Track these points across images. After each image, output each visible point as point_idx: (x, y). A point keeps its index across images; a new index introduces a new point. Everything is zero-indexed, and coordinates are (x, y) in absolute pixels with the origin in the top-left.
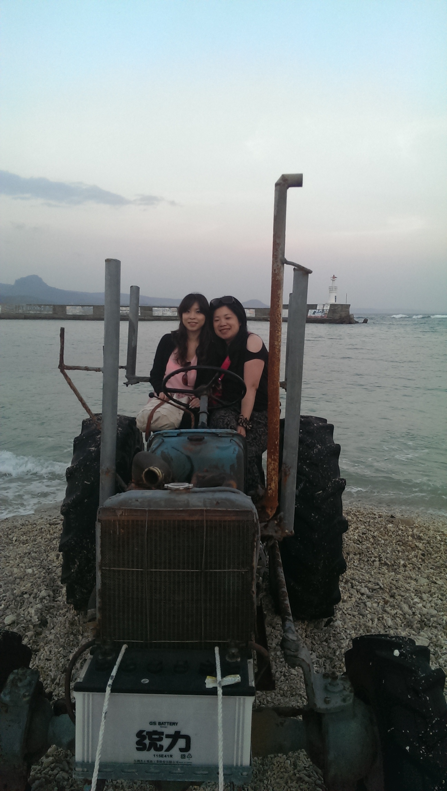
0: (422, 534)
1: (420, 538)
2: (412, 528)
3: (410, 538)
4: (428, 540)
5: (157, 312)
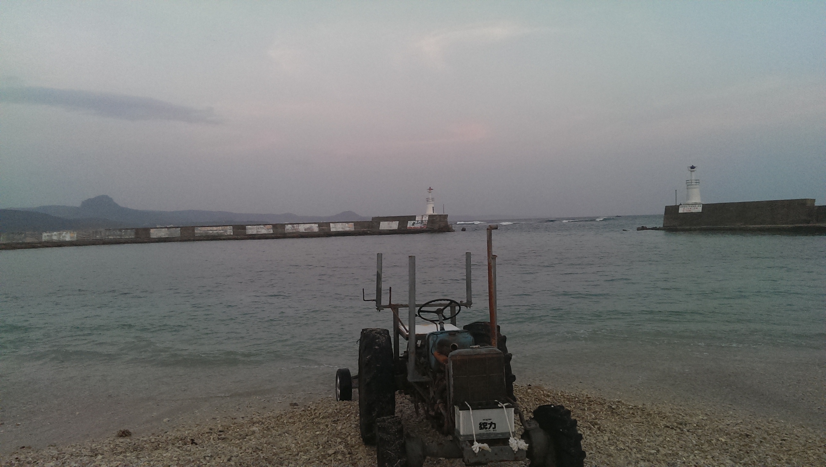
0: (549, 393)
1: (548, 396)
2: (542, 391)
3: (543, 396)
4: (553, 396)
5: (251, 230)
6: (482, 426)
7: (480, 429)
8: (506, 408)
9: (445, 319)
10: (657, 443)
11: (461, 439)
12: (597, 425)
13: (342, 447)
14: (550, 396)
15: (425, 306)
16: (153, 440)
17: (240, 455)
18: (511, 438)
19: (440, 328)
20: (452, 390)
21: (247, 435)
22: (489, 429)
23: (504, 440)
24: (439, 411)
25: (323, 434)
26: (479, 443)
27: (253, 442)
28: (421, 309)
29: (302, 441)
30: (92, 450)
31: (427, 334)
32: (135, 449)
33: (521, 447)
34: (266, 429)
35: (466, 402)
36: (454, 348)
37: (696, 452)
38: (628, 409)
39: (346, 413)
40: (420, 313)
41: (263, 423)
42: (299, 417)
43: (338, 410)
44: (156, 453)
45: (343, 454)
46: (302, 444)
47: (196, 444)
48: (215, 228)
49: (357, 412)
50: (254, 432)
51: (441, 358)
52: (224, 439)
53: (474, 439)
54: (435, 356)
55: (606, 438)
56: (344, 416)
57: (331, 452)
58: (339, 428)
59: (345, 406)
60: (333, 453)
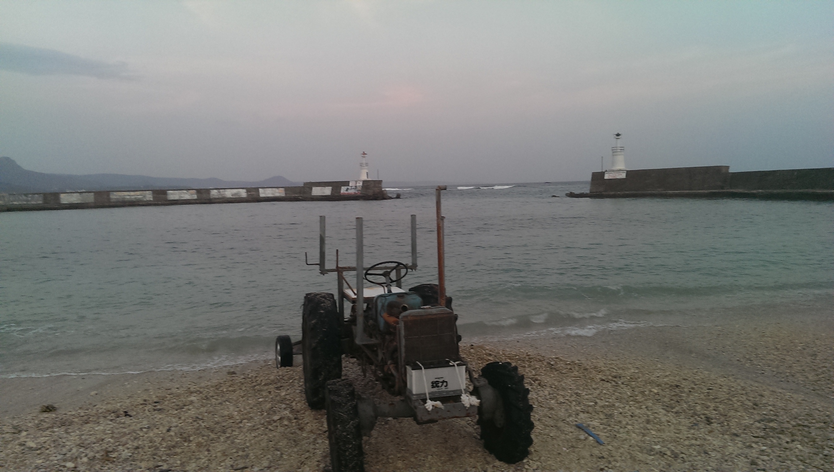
5: (173, 195)
6: (435, 385)
7: (432, 388)
8: (458, 366)
9: (392, 281)
10: (595, 395)
11: (414, 398)
12: (537, 381)
13: (288, 413)
14: (491, 355)
15: (372, 269)
16: (82, 414)
17: (180, 425)
18: (463, 395)
19: (388, 290)
20: (403, 350)
21: (185, 406)
22: (441, 387)
23: (455, 398)
24: (390, 372)
25: (266, 401)
26: (431, 401)
27: (193, 412)
28: (369, 272)
29: (245, 409)
30: (15, 427)
31: (373, 297)
32: (63, 424)
33: (473, 403)
34: (205, 398)
35: (417, 362)
36: (405, 309)
37: (631, 403)
38: (566, 364)
39: (290, 378)
40: (367, 276)
41: (201, 393)
42: (239, 384)
43: (281, 377)
44: (87, 427)
45: (289, 419)
46: (245, 411)
47: (131, 416)
48: (132, 193)
49: (300, 378)
50: (192, 402)
51: (392, 320)
52: (160, 410)
53: (426, 397)
54: (384, 318)
55: (546, 393)
56: (287, 383)
57: (276, 418)
58: (283, 394)
59: (287, 372)
60: (278, 419)
